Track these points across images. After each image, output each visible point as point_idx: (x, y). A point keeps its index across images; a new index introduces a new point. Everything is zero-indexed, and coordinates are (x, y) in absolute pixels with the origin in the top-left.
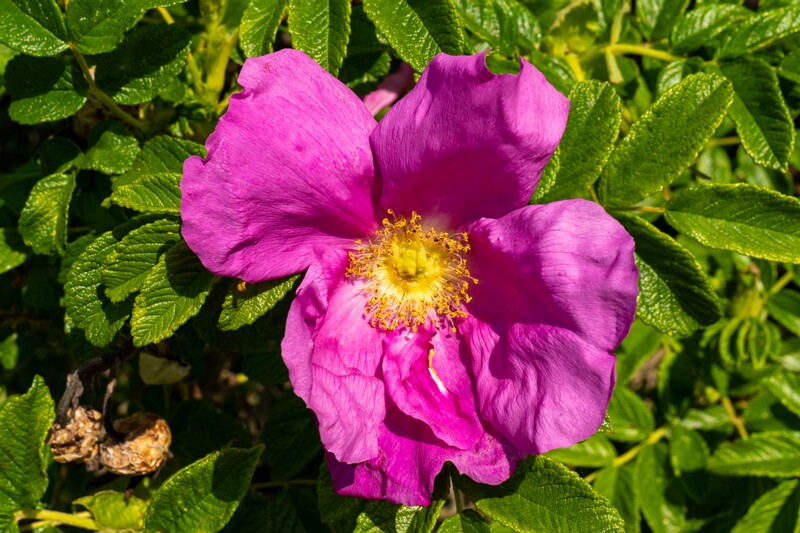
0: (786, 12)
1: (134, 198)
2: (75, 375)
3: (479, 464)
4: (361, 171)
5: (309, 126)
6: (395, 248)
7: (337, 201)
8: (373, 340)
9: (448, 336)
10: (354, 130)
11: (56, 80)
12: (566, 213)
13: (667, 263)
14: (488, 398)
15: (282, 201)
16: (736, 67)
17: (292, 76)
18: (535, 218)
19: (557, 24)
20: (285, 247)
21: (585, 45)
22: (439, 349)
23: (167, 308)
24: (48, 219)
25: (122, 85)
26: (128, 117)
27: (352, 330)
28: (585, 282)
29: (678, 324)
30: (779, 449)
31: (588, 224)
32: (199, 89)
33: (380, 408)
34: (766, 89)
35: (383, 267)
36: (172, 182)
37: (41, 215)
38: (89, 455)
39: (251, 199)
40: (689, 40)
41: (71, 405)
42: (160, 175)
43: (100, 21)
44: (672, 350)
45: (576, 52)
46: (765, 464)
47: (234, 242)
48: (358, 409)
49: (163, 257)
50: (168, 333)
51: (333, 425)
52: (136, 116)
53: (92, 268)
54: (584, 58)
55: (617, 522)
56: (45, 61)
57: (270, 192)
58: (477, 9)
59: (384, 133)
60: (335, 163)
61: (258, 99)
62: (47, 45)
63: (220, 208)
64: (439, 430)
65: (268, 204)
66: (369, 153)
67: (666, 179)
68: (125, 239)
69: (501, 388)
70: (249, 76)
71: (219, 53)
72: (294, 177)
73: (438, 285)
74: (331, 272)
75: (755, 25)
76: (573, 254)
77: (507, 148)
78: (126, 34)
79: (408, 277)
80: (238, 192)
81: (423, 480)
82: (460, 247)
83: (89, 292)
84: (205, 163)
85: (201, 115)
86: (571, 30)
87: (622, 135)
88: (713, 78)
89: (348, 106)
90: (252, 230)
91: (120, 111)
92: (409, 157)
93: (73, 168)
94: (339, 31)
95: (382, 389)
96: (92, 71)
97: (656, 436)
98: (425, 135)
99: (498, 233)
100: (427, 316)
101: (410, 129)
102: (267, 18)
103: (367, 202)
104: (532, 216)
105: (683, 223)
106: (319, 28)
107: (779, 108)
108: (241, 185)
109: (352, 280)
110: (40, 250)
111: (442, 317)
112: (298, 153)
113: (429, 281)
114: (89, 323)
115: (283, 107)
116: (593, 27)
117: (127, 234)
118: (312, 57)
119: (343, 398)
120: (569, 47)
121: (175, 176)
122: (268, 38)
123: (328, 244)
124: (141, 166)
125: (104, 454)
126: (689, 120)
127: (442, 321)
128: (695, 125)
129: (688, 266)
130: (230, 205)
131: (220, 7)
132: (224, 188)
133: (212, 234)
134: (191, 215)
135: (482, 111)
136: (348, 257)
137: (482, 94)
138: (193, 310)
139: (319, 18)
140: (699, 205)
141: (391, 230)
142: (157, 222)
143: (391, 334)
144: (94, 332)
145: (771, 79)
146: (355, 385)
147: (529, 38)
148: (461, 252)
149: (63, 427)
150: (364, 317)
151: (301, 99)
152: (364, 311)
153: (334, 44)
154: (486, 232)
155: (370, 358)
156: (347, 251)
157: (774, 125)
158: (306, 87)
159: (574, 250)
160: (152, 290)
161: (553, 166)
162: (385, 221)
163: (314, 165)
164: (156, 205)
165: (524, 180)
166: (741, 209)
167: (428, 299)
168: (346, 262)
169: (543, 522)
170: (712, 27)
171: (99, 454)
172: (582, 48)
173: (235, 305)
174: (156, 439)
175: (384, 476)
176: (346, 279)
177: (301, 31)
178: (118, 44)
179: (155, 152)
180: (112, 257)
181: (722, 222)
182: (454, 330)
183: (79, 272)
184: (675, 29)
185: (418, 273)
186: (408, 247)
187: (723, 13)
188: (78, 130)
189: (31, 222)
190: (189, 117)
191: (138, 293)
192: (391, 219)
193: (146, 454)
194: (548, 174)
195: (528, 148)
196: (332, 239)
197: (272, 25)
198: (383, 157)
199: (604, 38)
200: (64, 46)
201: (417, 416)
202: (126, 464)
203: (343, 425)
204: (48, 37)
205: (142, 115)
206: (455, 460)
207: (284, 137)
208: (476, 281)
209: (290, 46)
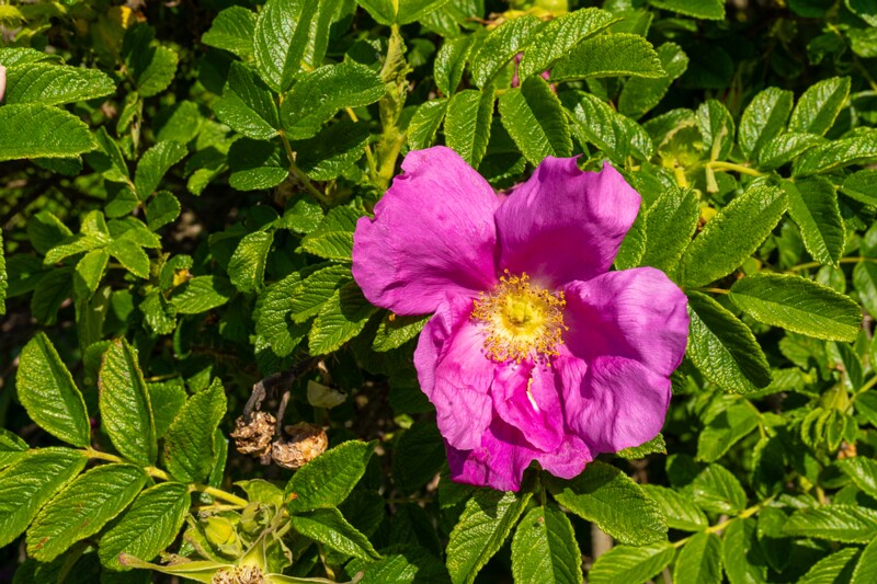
0: (853, 142)
1: (319, 248)
2: (261, 383)
3: (558, 463)
4: (485, 239)
5: (450, 203)
6: (509, 300)
7: (467, 261)
8: (487, 368)
9: (545, 370)
10: (483, 209)
11: (266, 159)
12: (638, 276)
13: (730, 334)
14: (574, 413)
15: (425, 255)
16: (807, 184)
17: (442, 166)
18: (616, 280)
19: (666, 141)
20: (426, 292)
21: (691, 161)
22: (537, 378)
23: (336, 330)
24: (250, 265)
25: (316, 165)
26: (317, 192)
27: (472, 359)
28: (650, 326)
29: (737, 384)
30: (846, 520)
31: (653, 285)
32: (374, 176)
33: (487, 416)
34: (828, 202)
35: (500, 314)
36: (348, 238)
37: (245, 261)
38: (263, 451)
39: (404, 252)
40: (772, 160)
41: (254, 409)
42: (340, 232)
43: (304, 116)
44: (767, 435)
45: (683, 166)
46: (832, 531)
47: (388, 282)
48: (469, 411)
49: (337, 291)
50: (336, 348)
51: (448, 417)
52: (323, 193)
53: (282, 297)
54: (689, 172)
55: (662, 519)
56: (261, 143)
57: (417, 248)
58: (598, 126)
59: (505, 211)
60: (467, 231)
61: (415, 180)
62: (263, 132)
63: (380, 256)
64: (529, 436)
65: (415, 256)
66: (493, 226)
67: (730, 267)
68: (310, 277)
69: (585, 406)
70: (409, 164)
71: (391, 149)
72: (436, 238)
73: (540, 331)
74: (458, 313)
75: (826, 151)
76: (642, 306)
77: (591, 226)
78: (323, 126)
79: (517, 323)
80: (394, 245)
81: (515, 472)
82: (557, 302)
83: (279, 316)
84: (372, 222)
85: (373, 195)
86: (681, 147)
87: (698, 231)
88: (775, 190)
89: (481, 191)
90: (402, 275)
91: (311, 186)
92: (521, 231)
93: (272, 227)
94: (482, 135)
95: (490, 401)
96: (294, 154)
97: (747, 513)
98: (533, 214)
99: (587, 291)
100: (530, 353)
101: (523, 208)
102: (429, 123)
103: (489, 262)
104: (613, 278)
105: (741, 303)
106: (467, 133)
107: (836, 217)
108: (396, 240)
109: (474, 322)
110: (242, 288)
111: (541, 354)
112: (440, 221)
113: (533, 327)
114: (275, 339)
115: (432, 187)
116: (698, 146)
117: (312, 273)
118: (460, 153)
119: (457, 401)
120: (678, 161)
121: (350, 234)
122: (429, 138)
123: (459, 293)
124: (325, 227)
125: (275, 451)
126: (754, 222)
127: (541, 359)
128: (757, 226)
129: (745, 337)
130: (387, 254)
131: (395, 113)
132: (384, 241)
133: (373, 274)
134: (360, 258)
135: (573, 198)
136: (473, 303)
137: (574, 185)
138: (355, 333)
139: (468, 125)
140: (757, 289)
141: (507, 286)
142: (334, 267)
143: (501, 365)
144: (278, 346)
145: (832, 195)
146: (470, 396)
147: (642, 151)
148: (558, 306)
149: (247, 425)
150: (482, 351)
151: (446, 183)
152: (482, 347)
153: (477, 145)
154: (578, 291)
155: (483, 380)
156: (473, 299)
157: (831, 231)
158: (451, 175)
159: (643, 303)
160: (327, 315)
161: (640, 250)
162: (502, 279)
163: (451, 232)
164: (334, 254)
165: (603, 252)
166: (791, 295)
167: (531, 340)
168: (471, 308)
169: (605, 514)
170: (793, 150)
171: (271, 451)
172: (689, 163)
173: (386, 333)
174: (317, 442)
175: (488, 469)
176: (470, 320)
177: (454, 134)
178: (317, 134)
179: (337, 218)
180: (300, 289)
181: (774, 305)
182: (549, 365)
183: (273, 300)
184: (763, 151)
185: (525, 320)
186: (519, 300)
187: (804, 139)
188: (277, 200)
189: (238, 266)
190: (363, 197)
191: (317, 316)
192: (507, 277)
193: (308, 453)
194: (636, 256)
195: (606, 227)
196: (462, 290)
197: (433, 128)
198: (503, 230)
199: (707, 156)
200: (275, 133)
201: (513, 423)
202: (292, 459)
203: (455, 418)
204: (265, 125)
205: (327, 192)
206: (540, 460)
207: (431, 208)
208: (567, 329)
209: (444, 144)
